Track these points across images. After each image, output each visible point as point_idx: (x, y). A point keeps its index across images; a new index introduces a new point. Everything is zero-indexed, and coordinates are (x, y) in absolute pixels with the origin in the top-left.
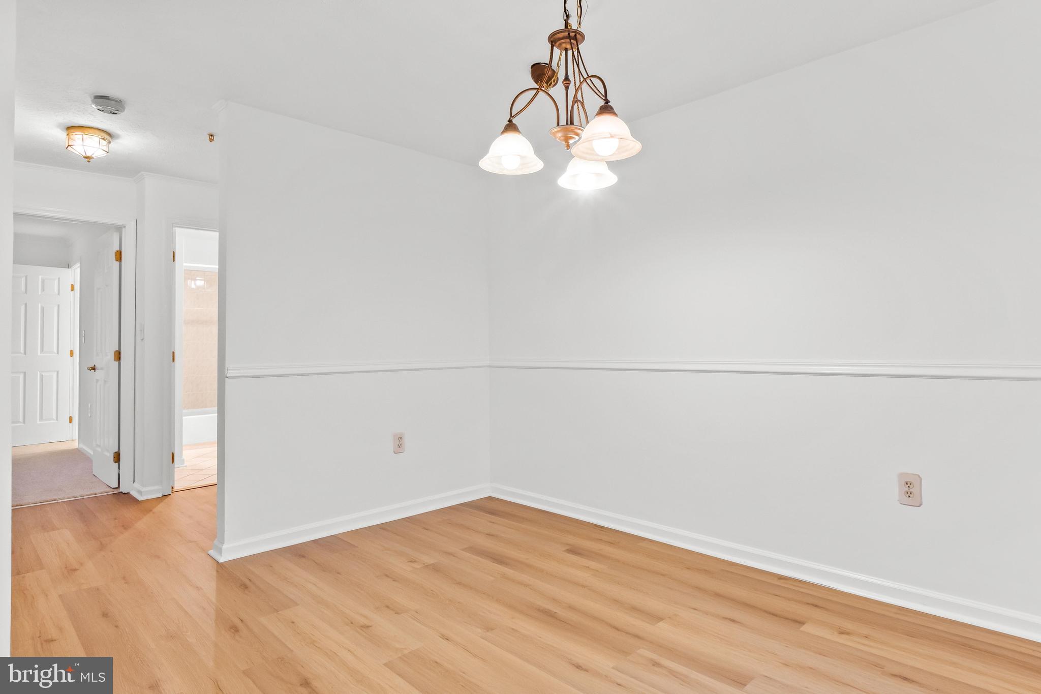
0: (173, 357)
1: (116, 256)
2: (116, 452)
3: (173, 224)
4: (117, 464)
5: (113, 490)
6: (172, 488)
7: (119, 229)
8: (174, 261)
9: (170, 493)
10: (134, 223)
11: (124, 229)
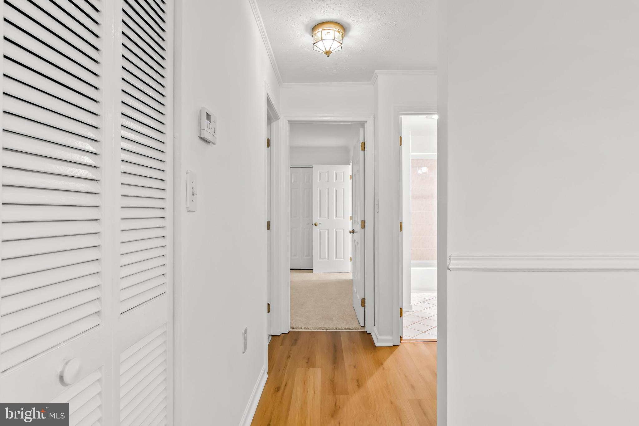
0: (401, 226)
1: (361, 146)
2: (363, 299)
3: (399, 112)
4: (364, 308)
5: (361, 328)
6: (401, 338)
7: (363, 124)
8: (401, 145)
9: (399, 343)
10: (372, 118)
11: (366, 124)
